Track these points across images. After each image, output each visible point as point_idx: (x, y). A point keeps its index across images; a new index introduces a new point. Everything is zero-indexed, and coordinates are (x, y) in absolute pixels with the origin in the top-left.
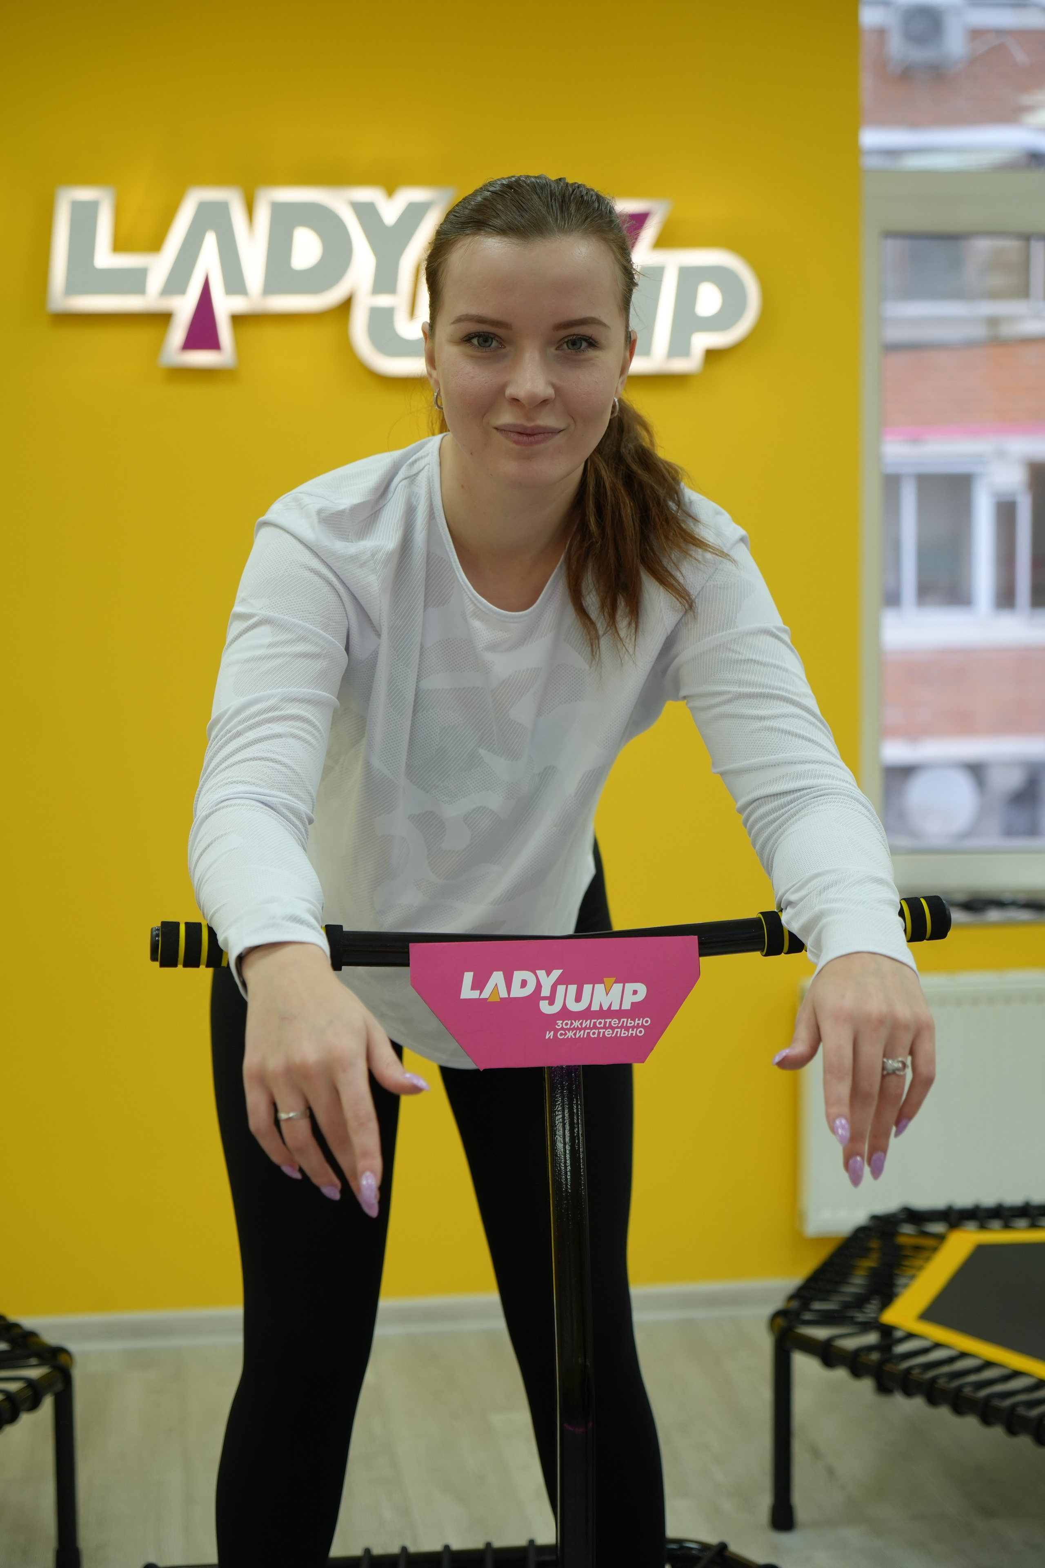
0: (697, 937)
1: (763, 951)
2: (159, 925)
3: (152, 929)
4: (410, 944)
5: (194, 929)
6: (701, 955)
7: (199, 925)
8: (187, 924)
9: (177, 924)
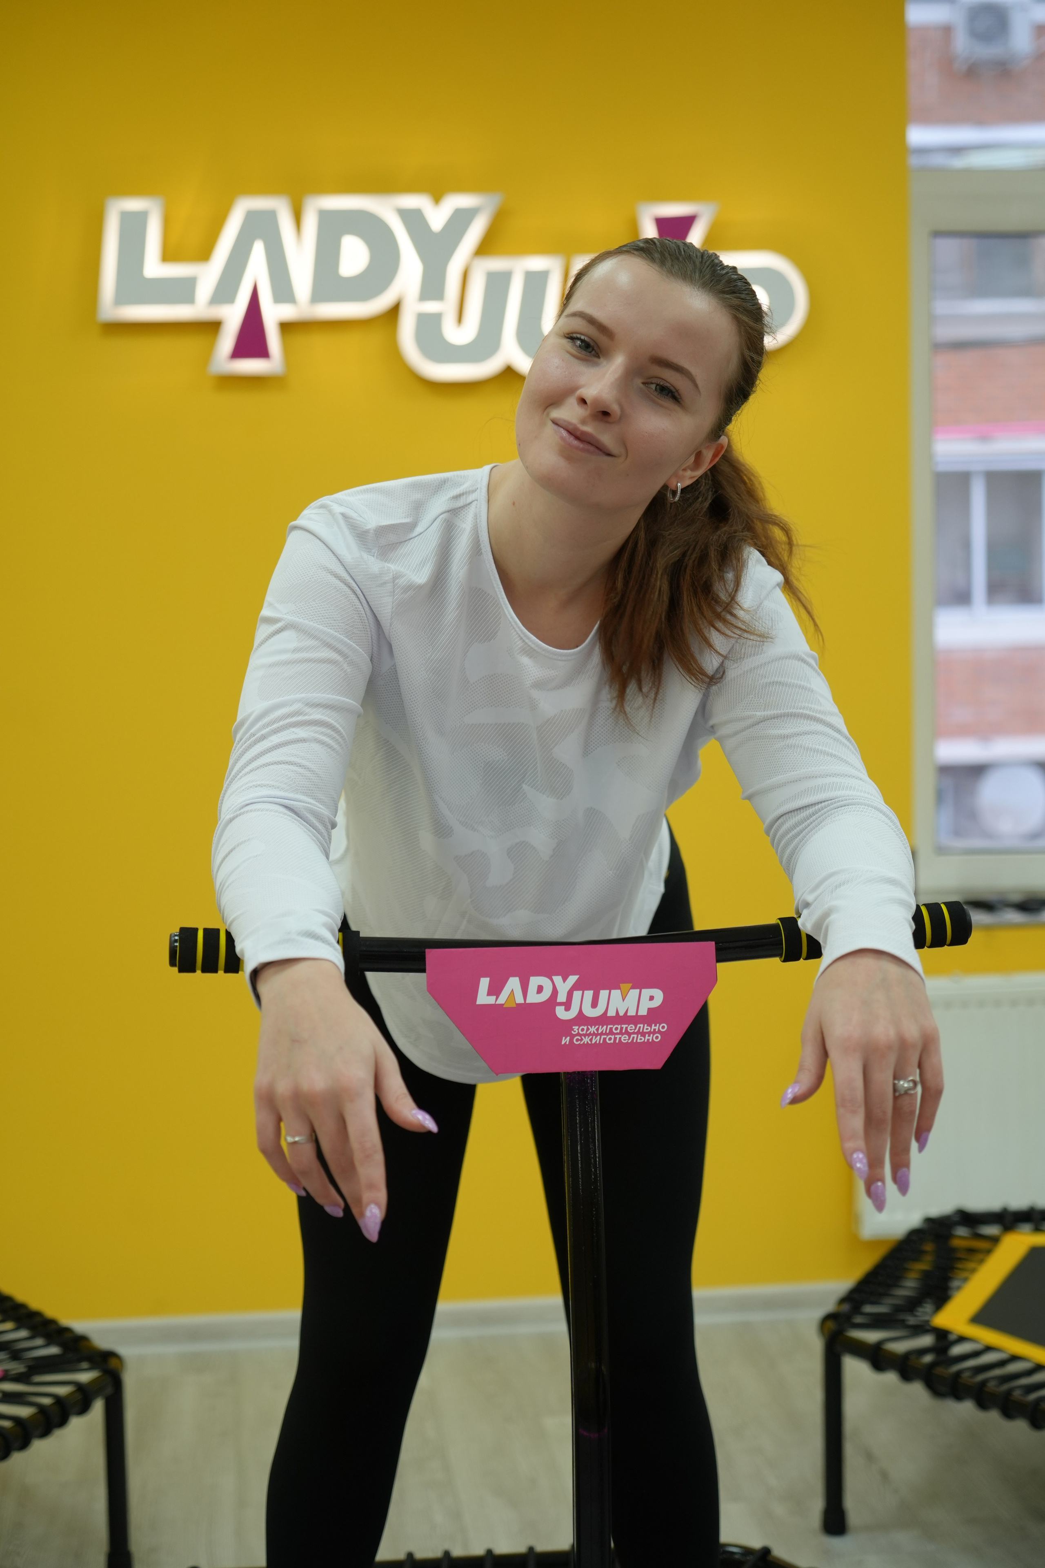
0: (714, 943)
1: (781, 957)
2: (178, 931)
3: (171, 935)
4: (427, 950)
5: (212, 935)
6: (718, 961)
7: (218, 931)
8: (205, 930)
9: (195, 930)
